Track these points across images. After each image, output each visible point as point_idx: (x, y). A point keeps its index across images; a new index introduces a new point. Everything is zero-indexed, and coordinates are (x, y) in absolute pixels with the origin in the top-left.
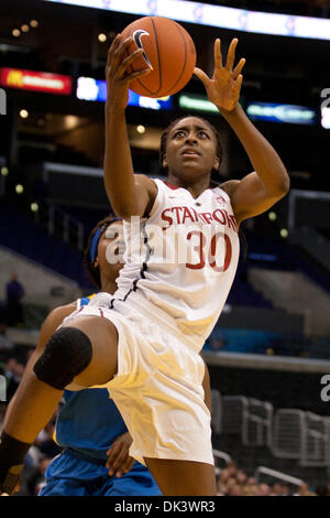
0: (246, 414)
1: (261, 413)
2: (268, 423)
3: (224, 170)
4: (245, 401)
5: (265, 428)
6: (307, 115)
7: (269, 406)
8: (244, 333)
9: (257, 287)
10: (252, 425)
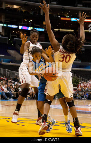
0: (7, 72)
1: (9, 72)
2: (10, 73)
3: (4, 35)
4: (6, 69)
5: (9, 74)
6: (17, 27)
7: (10, 71)
8: (7, 60)
9: (9, 53)
10: (7, 73)
